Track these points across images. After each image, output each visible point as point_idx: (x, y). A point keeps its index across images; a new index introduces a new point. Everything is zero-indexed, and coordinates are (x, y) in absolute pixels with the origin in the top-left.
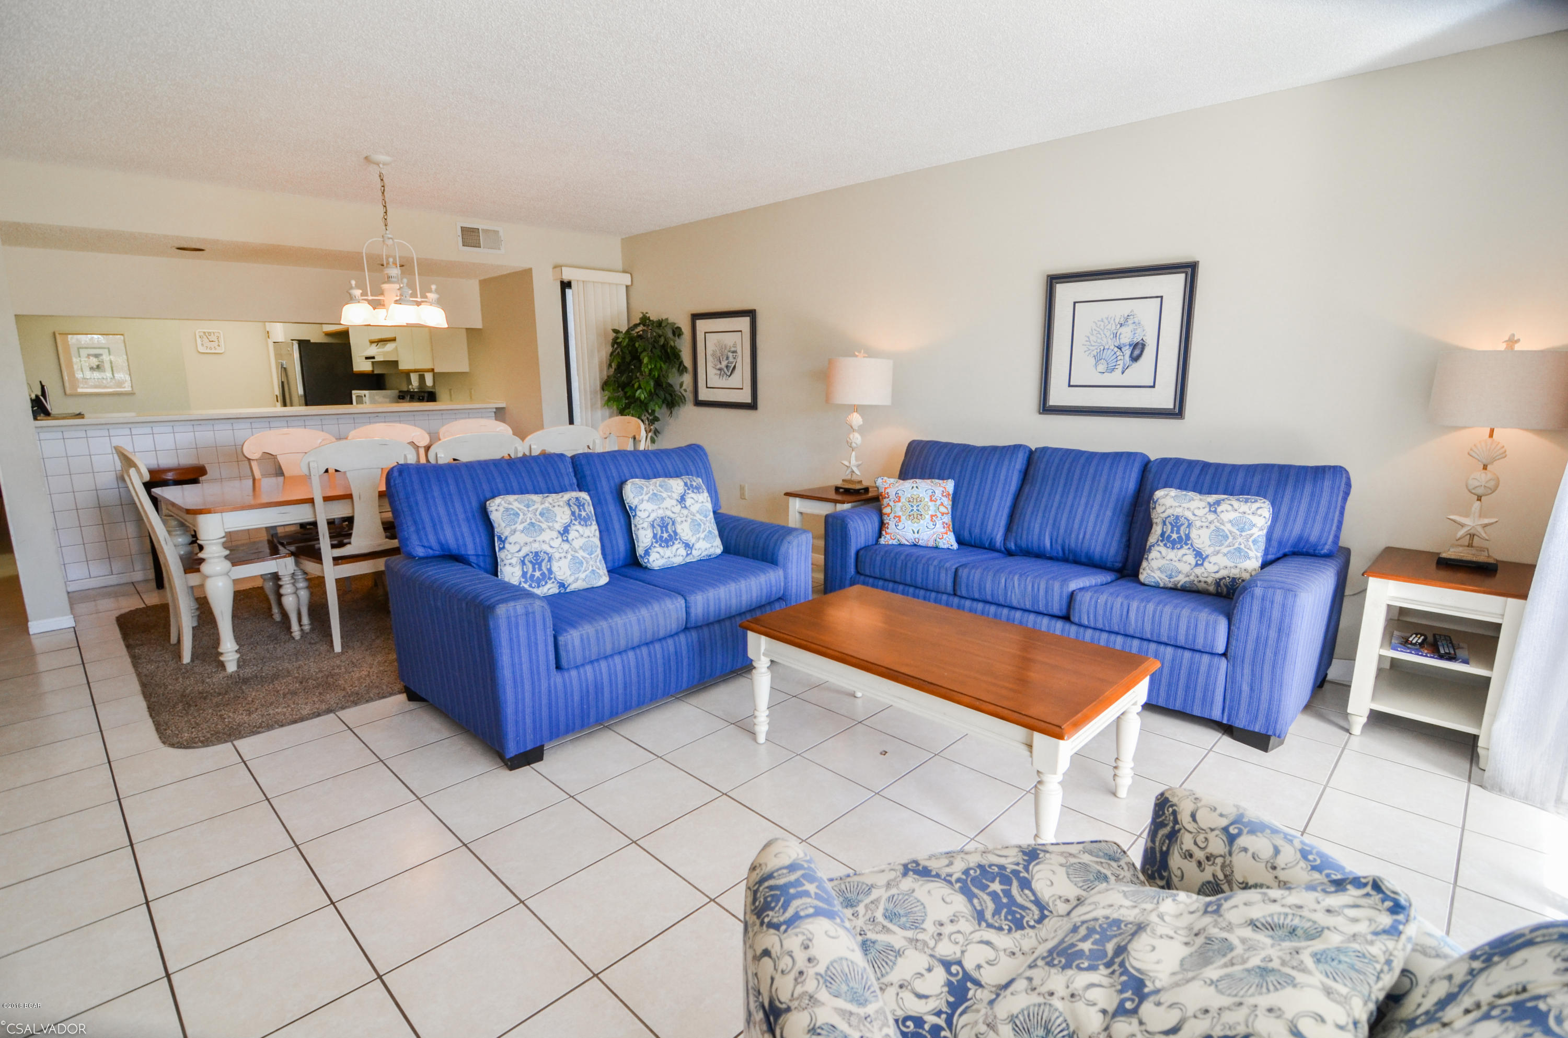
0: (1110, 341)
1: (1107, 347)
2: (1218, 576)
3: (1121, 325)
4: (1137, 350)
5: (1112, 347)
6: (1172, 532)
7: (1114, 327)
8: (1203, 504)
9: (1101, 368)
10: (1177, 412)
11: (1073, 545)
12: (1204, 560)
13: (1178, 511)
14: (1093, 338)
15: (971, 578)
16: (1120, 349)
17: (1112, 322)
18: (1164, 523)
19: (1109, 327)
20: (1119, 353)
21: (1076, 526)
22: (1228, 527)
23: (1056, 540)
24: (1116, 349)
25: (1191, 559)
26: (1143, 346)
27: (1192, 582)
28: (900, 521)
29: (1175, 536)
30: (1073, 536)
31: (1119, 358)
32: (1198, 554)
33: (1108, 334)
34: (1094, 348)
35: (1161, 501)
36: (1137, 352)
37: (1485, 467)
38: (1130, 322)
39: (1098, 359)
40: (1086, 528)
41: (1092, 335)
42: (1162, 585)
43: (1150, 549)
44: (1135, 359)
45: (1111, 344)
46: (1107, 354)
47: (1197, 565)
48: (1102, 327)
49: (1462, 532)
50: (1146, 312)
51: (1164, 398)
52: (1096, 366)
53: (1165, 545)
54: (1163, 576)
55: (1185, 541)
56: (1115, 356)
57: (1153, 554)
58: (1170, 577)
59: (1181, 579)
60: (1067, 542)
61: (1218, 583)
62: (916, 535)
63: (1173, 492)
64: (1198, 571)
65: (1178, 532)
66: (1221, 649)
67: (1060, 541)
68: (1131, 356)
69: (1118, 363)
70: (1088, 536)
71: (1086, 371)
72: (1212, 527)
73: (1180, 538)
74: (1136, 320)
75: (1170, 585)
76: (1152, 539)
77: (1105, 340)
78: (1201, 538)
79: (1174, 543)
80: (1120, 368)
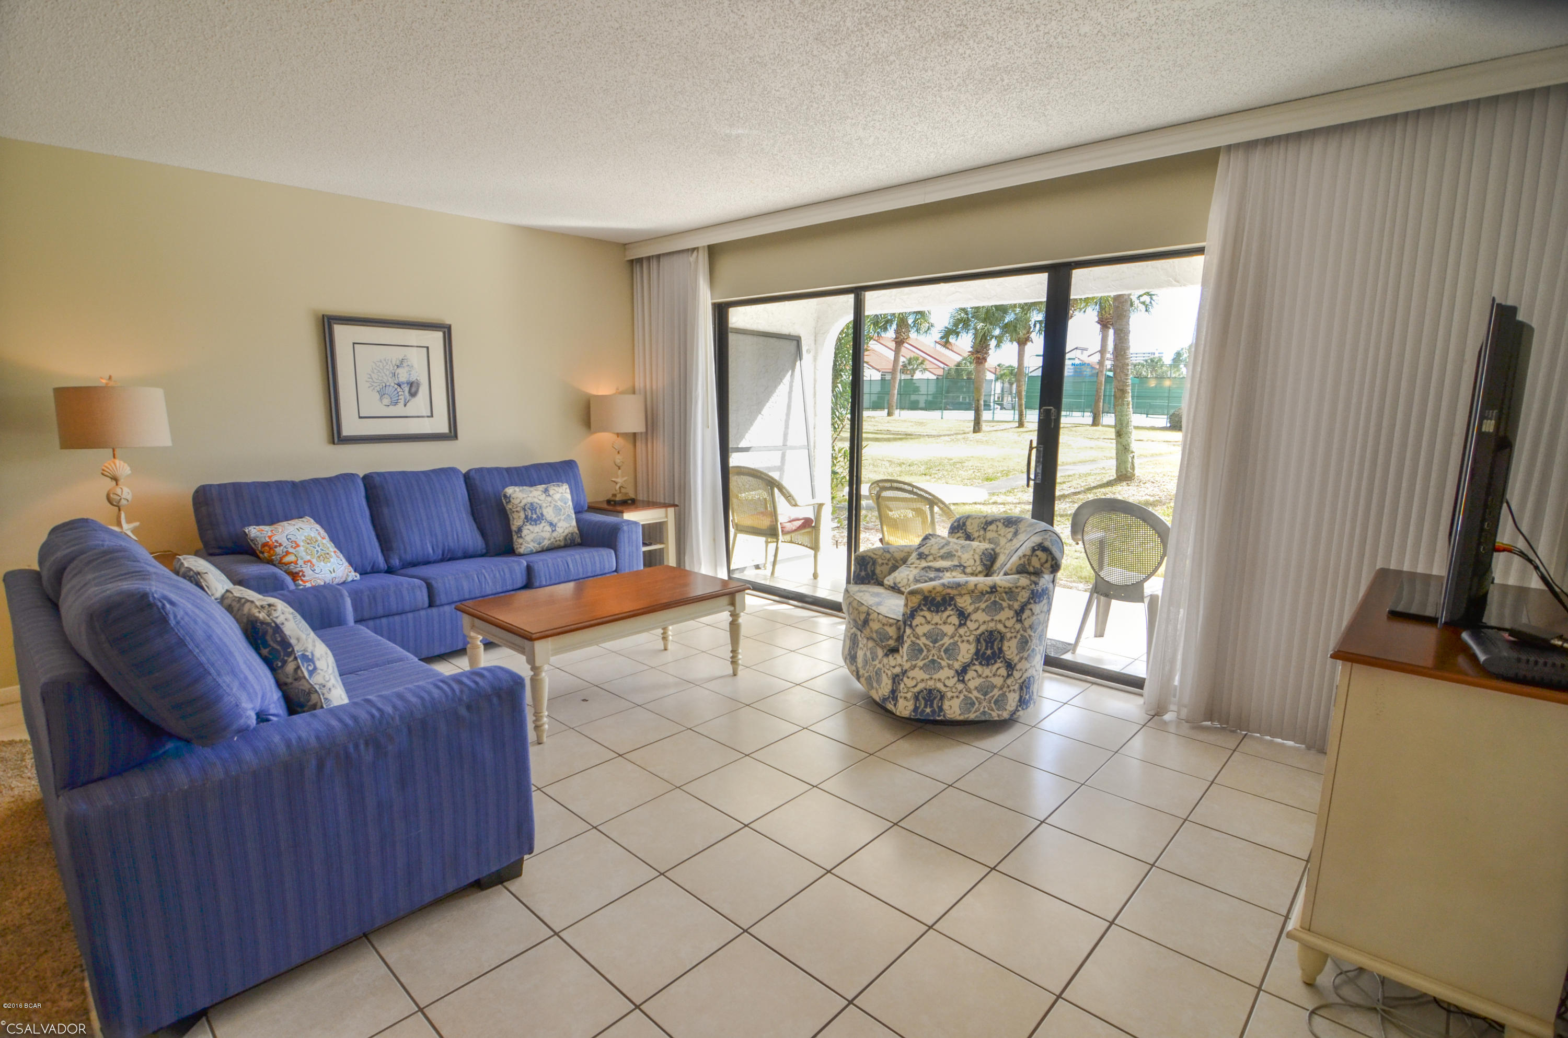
0: (390, 379)
1: (388, 384)
2: (565, 534)
3: (398, 367)
4: (413, 389)
5: (393, 384)
6: (532, 514)
7: (392, 368)
8: (539, 493)
9: (386, 401)
10: (452, 434)
11: (452, 544)
12: (555, 526)
13: (530, 500)
14: (374, 376)
15: (447, 585)
16: (400, 386)
17: (389, 363)
18: (524, 510)
19: (387, 367)
20: (399, 389)
21: (449, 529)
22: (559, 503)
23: (438, 546)
24: (396, 386)
25: (548, 528)
26: (418, 385)
27: (552, 543)
28: (314, 565)
29: (534, 516)
30: (450, 538)
31: (400, 393)
32: (551, 524)
33: (388, 373)
34: (375, 384)
35: (513, 496)
36: (413, 390)
37: (618, 452)
38: (405, 364)
39: (382, 394)
40: (456, 530)
41: (373, 373)
42: (534, 551)
43: (520, 530)
44: (413, 394)
45: (391, 382)
46: (389, 390)
47: (553, 531)
48: (381, 367)
49: (618, 487)
50: (416, 358)
51: (441, 425)
52: (381, 399)
53: (530, 524)
54: (536, 545)
55: (540, 518)
56: (396, 392)
57: (525, 532)
58: (539, 544)
59: (546, 543)
60: (446, 544)
61: (565, 539)
62: (333, 575)
63: (517, 489)
64: (555, 534)
65: (536, 513)
66: (614, 569)
67: (441, 546)
68: (410, 392)
69: (400, 397)
70: (460, 535)
71: (372, 404)
72: (553, 506)
73: (538, 516)
74: (409, 363)
75: (540, 549)
76: (516, 523)
77: (385, 377)
78: (549, 513)
79: (535, 521)
80: (402, 402)
